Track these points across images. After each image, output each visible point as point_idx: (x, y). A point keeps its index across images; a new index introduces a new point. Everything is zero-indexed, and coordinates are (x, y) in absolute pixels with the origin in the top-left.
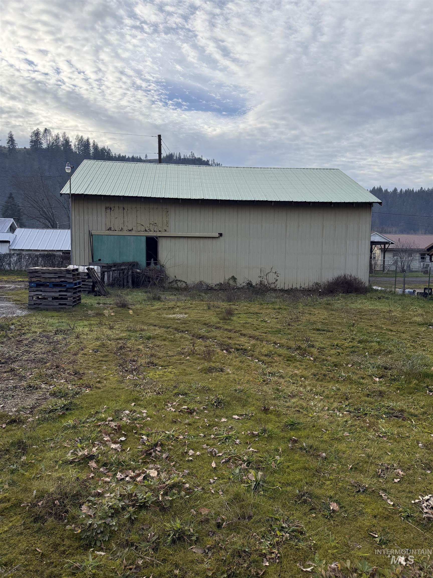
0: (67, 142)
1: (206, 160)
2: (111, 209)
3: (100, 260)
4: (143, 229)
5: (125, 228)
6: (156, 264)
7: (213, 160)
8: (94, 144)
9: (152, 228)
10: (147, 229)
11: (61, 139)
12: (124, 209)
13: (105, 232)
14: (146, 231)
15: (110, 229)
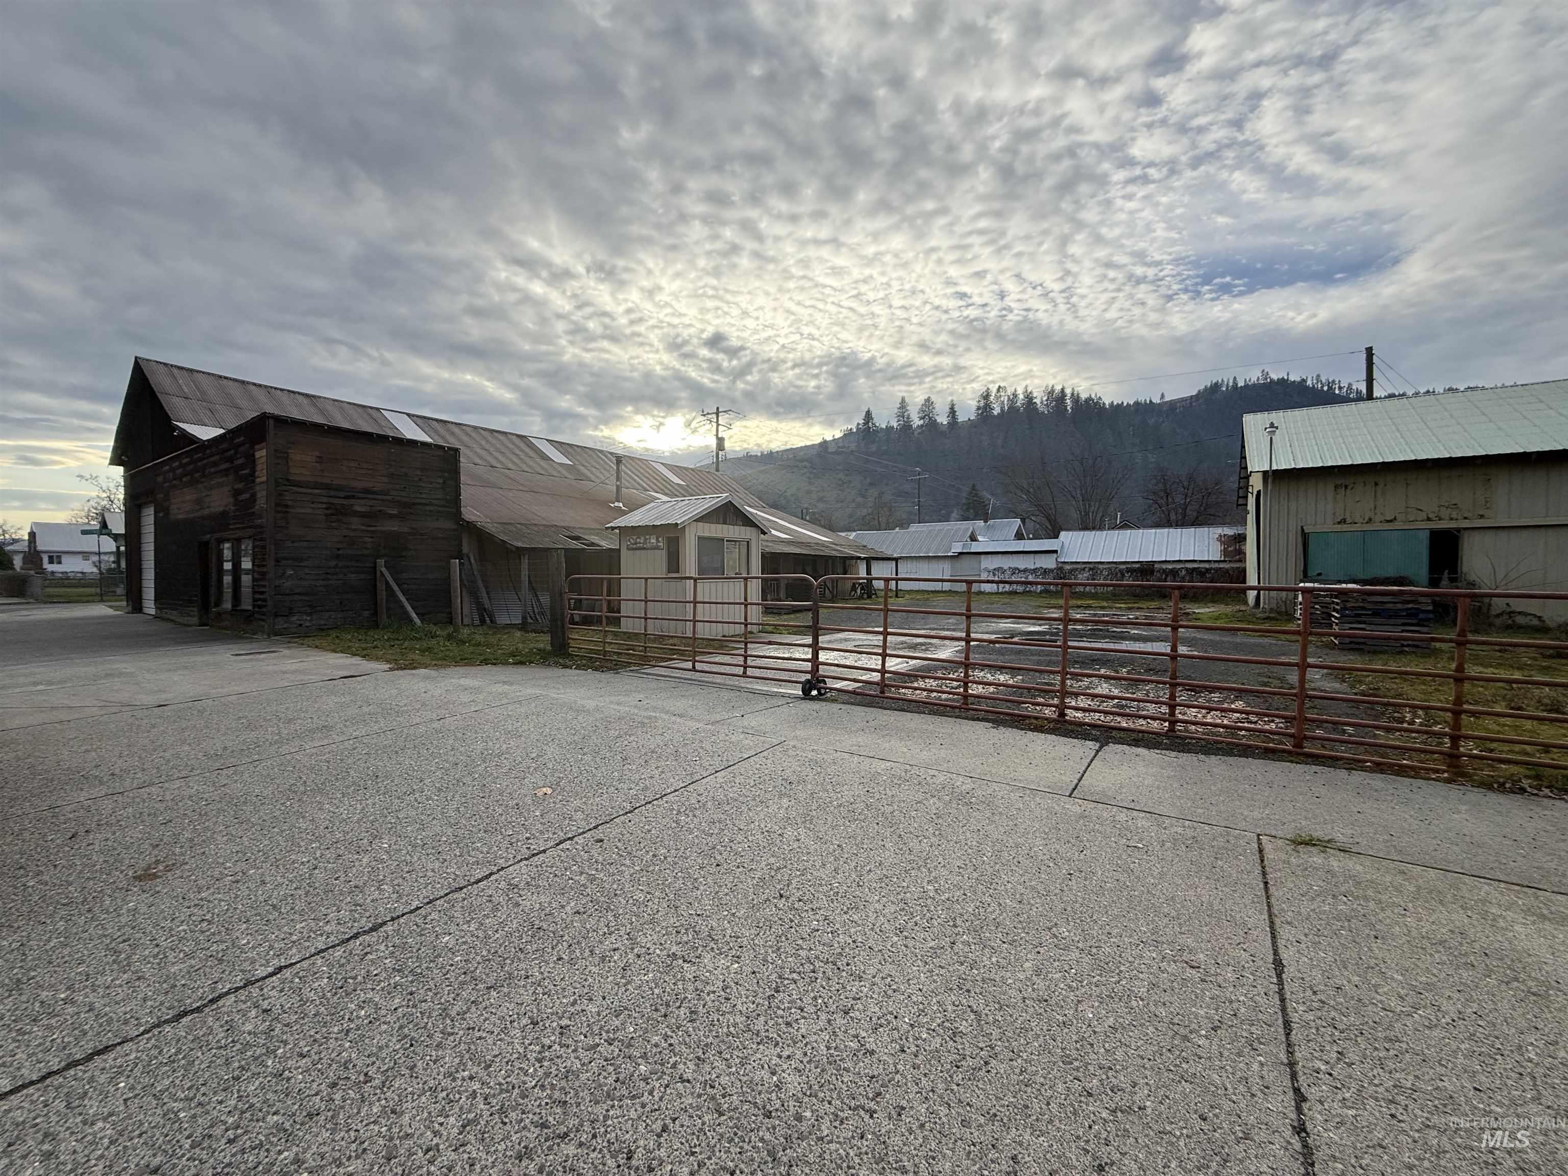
0: (1029, 398)
1: (1299, 379)
2: (1346, 487)
3: (1319, 574)
4: (1423, 516)
5: (1378, 518)
6: (1453, 580)
7: (1318, 376)
8: (1073, 394)
9: (1445, 513)
10: (1431, 516)
11: (1021, 397)
12: (1376, 484)
13: (1329, 527)
14: (1429, 519)
15: (1343, 521)
